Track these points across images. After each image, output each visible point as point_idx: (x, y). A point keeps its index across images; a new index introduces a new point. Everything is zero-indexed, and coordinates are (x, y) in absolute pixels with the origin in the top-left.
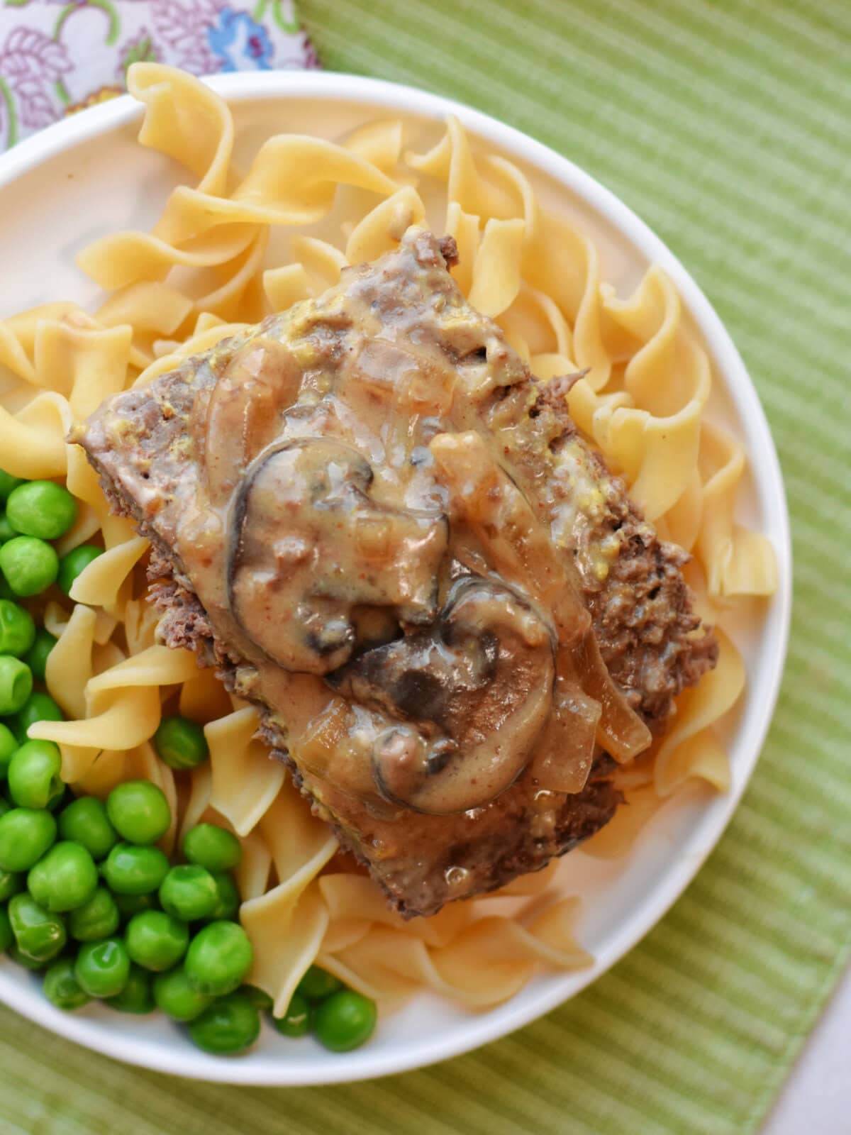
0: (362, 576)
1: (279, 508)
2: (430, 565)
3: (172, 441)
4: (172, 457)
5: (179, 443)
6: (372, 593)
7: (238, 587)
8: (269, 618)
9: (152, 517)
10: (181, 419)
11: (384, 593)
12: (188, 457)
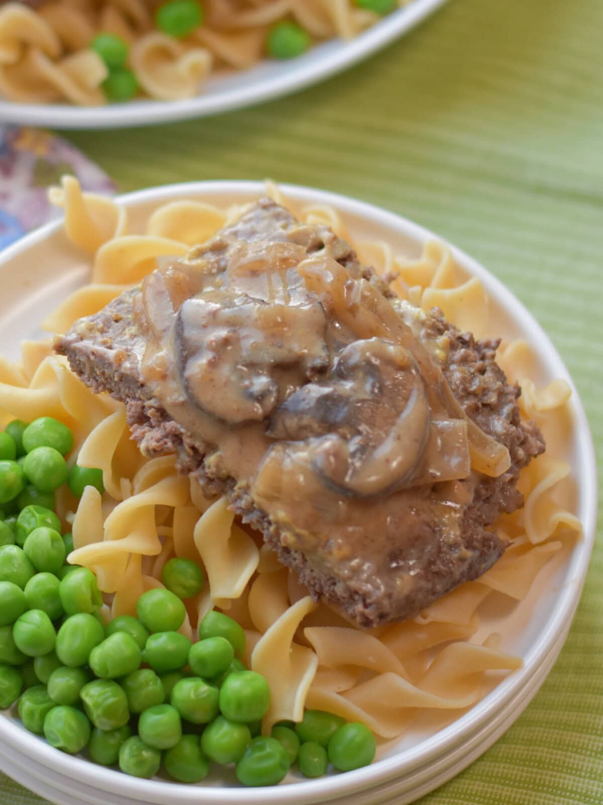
0: (273, 345)
1: (203, 317)
2: (318, 332)
3: (124, 329)
4: (127, 337)
5: (129, 330)
6: (281, 354)
7: (187, 373)
8: (214, 386)
9: (120, 365)
10: (127, 318)
11: (290, 351)
12: (135, 336)
